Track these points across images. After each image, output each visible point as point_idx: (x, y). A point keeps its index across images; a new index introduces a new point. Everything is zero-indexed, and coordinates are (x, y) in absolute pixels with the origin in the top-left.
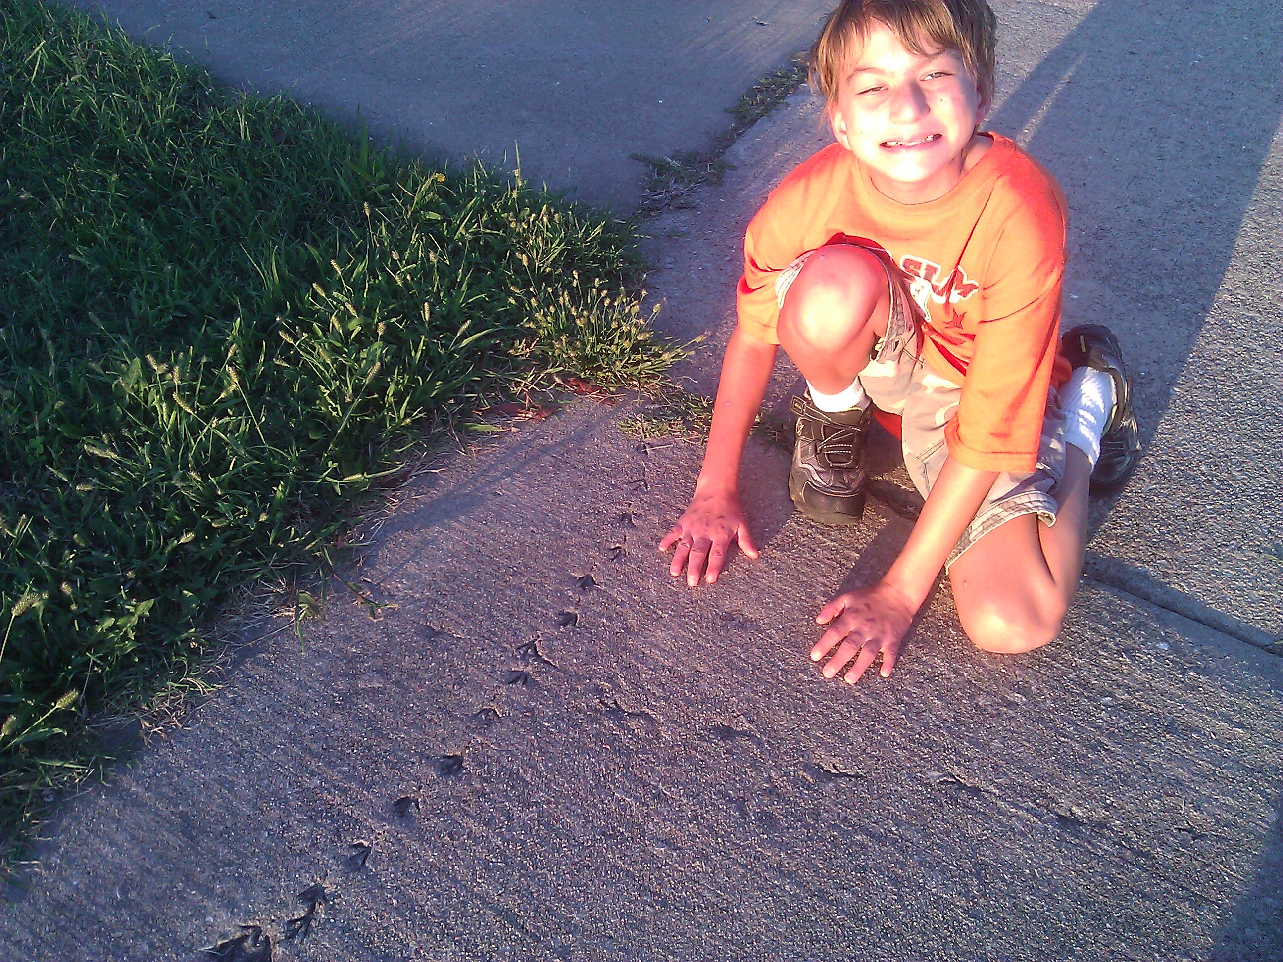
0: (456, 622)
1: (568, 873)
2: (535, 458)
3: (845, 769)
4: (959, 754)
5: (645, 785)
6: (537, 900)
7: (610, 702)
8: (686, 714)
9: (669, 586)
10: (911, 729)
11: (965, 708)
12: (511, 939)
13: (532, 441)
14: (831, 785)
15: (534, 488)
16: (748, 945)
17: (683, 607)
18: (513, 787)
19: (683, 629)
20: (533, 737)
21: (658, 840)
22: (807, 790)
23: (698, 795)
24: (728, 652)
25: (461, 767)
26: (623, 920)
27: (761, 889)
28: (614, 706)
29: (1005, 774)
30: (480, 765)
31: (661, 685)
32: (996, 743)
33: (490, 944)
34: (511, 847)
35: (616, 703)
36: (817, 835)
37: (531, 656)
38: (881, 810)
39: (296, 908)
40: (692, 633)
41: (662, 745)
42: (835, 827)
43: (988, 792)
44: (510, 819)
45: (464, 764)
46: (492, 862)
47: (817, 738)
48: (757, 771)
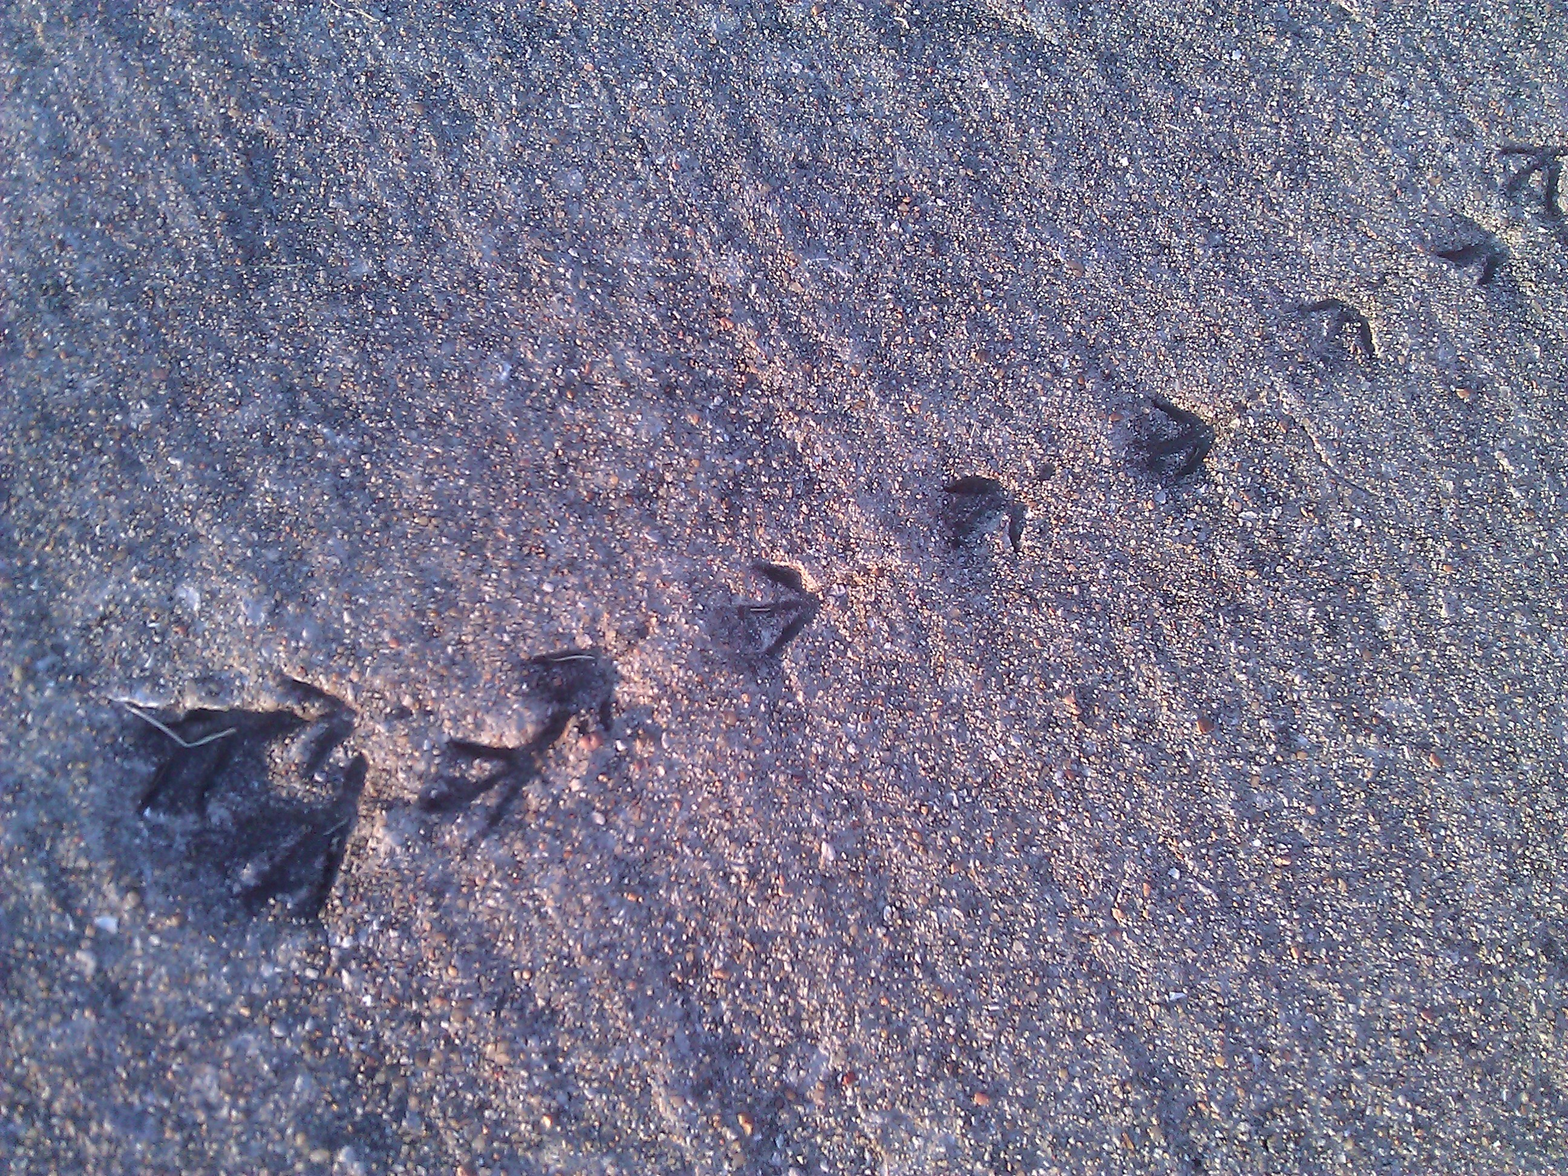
20: (1450, 485)
30: (1260, 494)
34: (1257, 843)
39: (497, 705)
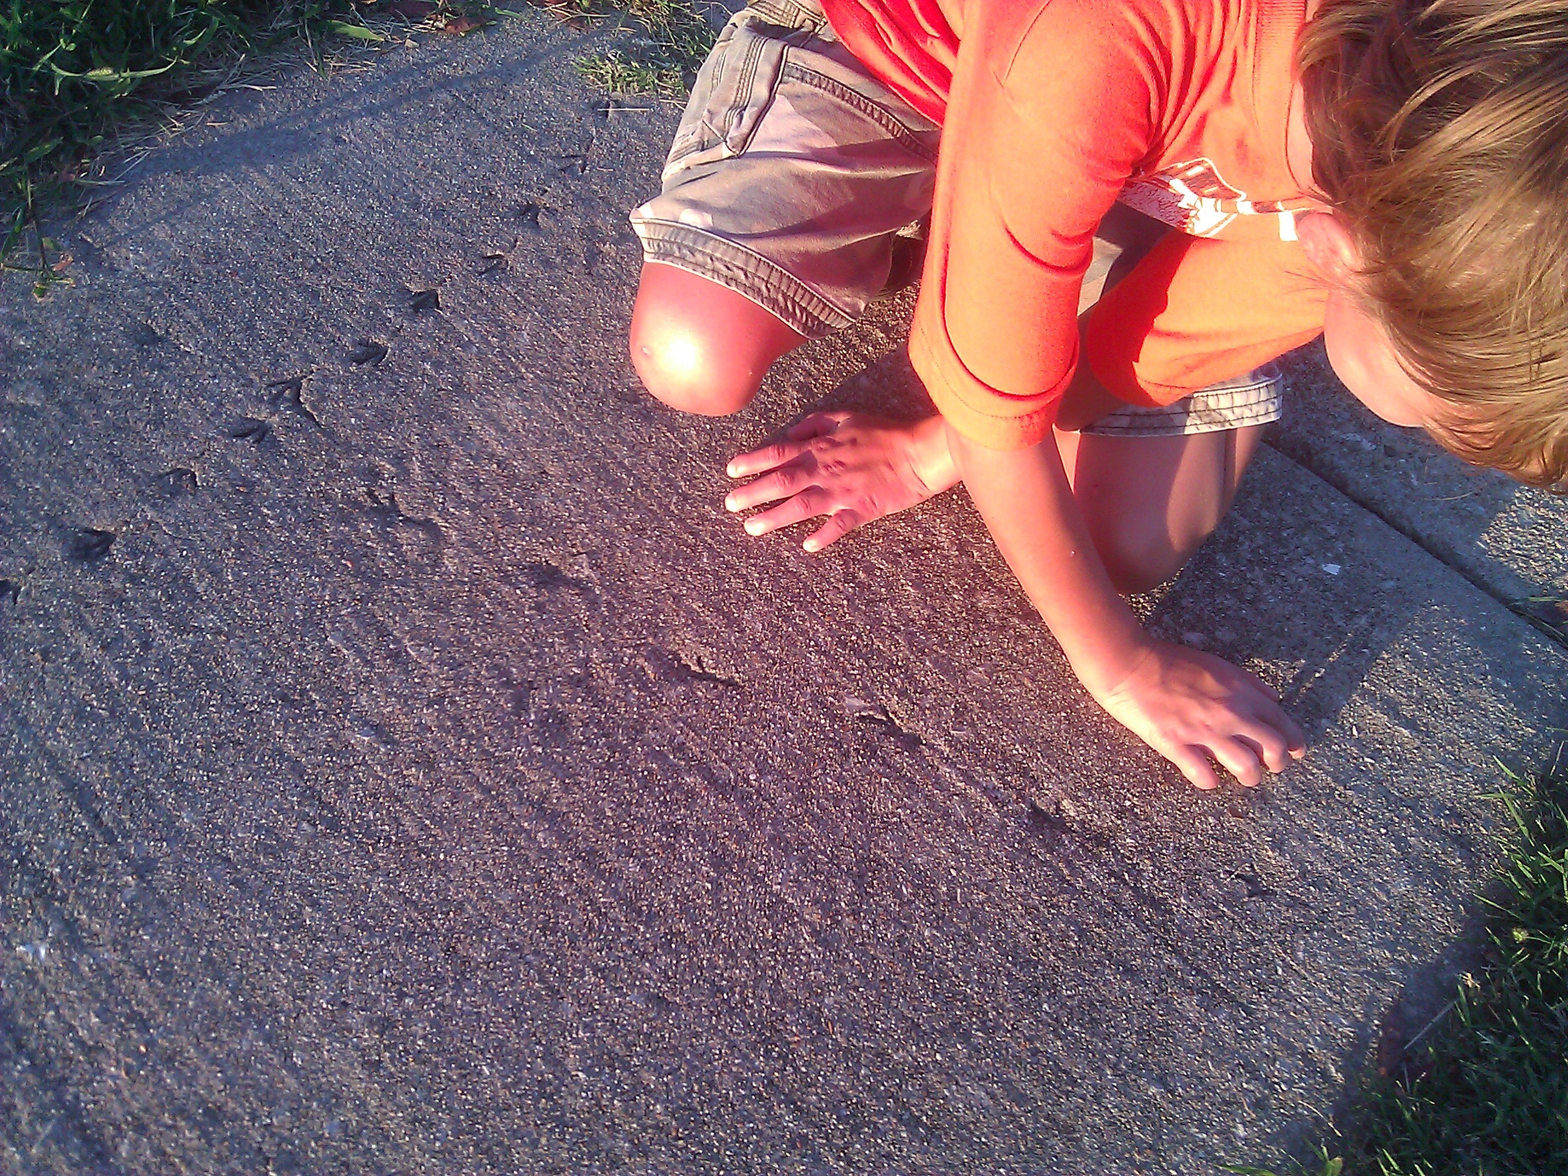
0: (192, 326)
1: (202, 747)
2: (424, 94)
3: (714, 669)
4: (911, 678)
5: (383, 632)
6: (137, 778)
7: (382, 495)
8: (497, 536)
9: (554, 331)
10: (850, 626)
11: (953, 607)
12: (72, 830)
13: (432, 65)
14: (681, 689)
15: (402, 139)
16: (439, 916)
17: (564, 368)
18: (170, 598)
19: (549, 401)
20: (235, 527)
21: (366, 723)
22: (639, 689)
23: (461, 665)
24: (605, 450)
25: (106, 551)
26: (256, 837)
27: (497, 831)
28: (386, 502)
29: (972, 725)
30: (134, 554)
31: (476, 484)
32: (978, 673)
33: (37, 832)
34: (130, 688)
35: (392, 498)
36: (624, 764)
37: (286, 400)
38: (744, 743)
40: (561, 411)
41: (437, 578)
42: (660, 757)
43: (931, 747)
44: (146, 646)
45: (113, 547)
46: (92, 707)
47: (690, 611)
48: (572, 646)
